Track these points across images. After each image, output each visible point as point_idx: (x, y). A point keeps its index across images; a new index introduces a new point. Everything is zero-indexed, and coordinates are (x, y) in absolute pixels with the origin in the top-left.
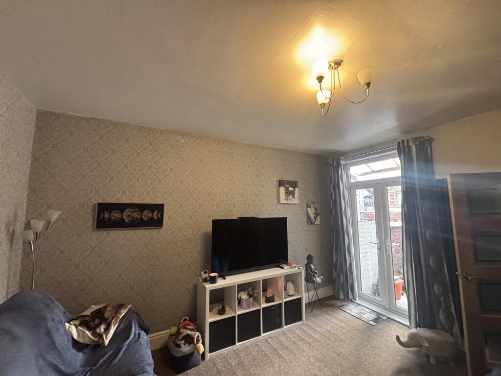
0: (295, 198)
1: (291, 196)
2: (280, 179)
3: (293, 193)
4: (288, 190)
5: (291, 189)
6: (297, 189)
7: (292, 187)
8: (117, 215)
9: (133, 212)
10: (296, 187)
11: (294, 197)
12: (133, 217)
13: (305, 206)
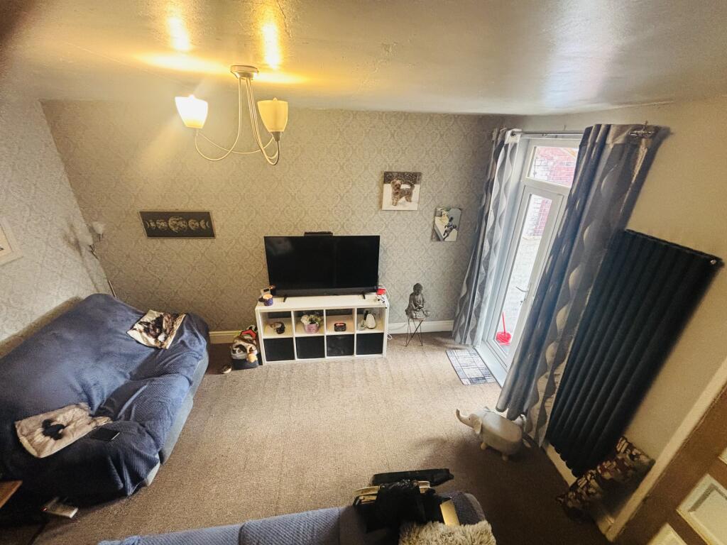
0: (411, 201)
1: (403, 199)
2: (387, 170)
3: (408, 194)
4: (399, 188)
5: (404, 187)
6: (417, 187)
7: (409, 183)
8: (163, 224)
9: (178, 221)
10: (415, 183)
11: (409, 200)
12: (179, 226)
13: (432, 214)
